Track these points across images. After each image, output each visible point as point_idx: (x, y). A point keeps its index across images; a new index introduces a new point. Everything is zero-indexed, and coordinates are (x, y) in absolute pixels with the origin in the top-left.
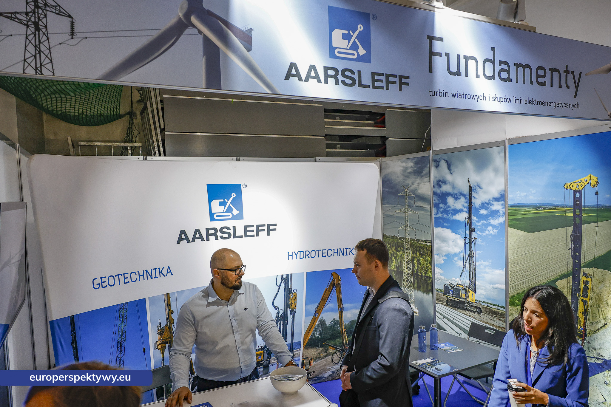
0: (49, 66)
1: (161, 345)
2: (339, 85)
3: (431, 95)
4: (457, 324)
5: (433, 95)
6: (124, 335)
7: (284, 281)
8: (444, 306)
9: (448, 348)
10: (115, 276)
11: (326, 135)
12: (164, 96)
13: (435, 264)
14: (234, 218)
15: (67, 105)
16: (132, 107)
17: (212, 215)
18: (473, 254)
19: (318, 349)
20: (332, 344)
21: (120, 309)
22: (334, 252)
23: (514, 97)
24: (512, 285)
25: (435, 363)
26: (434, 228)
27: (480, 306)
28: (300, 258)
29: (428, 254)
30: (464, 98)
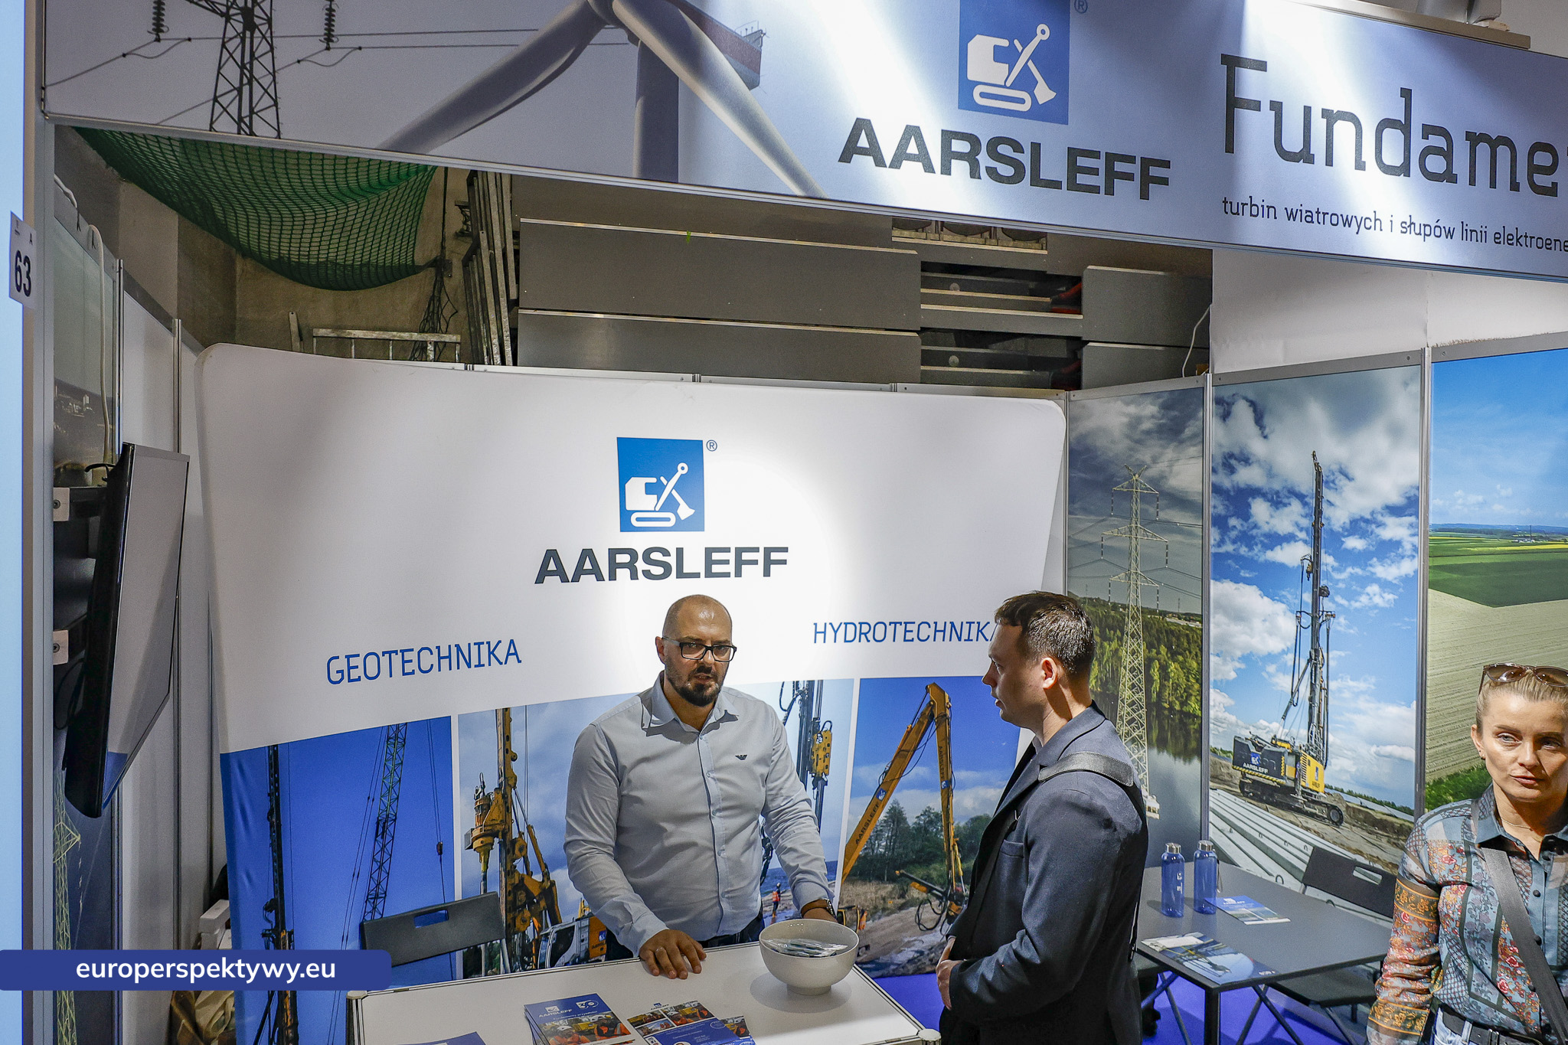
0: (270, 115)
1: (481, 839)
2: (980, 178)
3: (1227, 213)
4: (1268, 848)
5: (1235, 211)
6: (394, 806)
7: (799, 697)
8: (1233, 798)
9: (1244, 911)
10: (380, 655)
11: (923, 330)
12: (522, 220)
13: (1212, 679)
14: (681, 526)
15: (293, 236)
16: (443, 248)
17: (625, 515)
18: (1321, 657)
19: (882, 886)
20: (920, 876)
21: (388, 740)
22: (936, 631)
23: (1462, 222)
24: (1437, 749)
25: (1209, 948)
26: (1212, 581)
27: (1338, 802)
28: (845, 641)
29: (1190, 652)
30: (1319, 223)
